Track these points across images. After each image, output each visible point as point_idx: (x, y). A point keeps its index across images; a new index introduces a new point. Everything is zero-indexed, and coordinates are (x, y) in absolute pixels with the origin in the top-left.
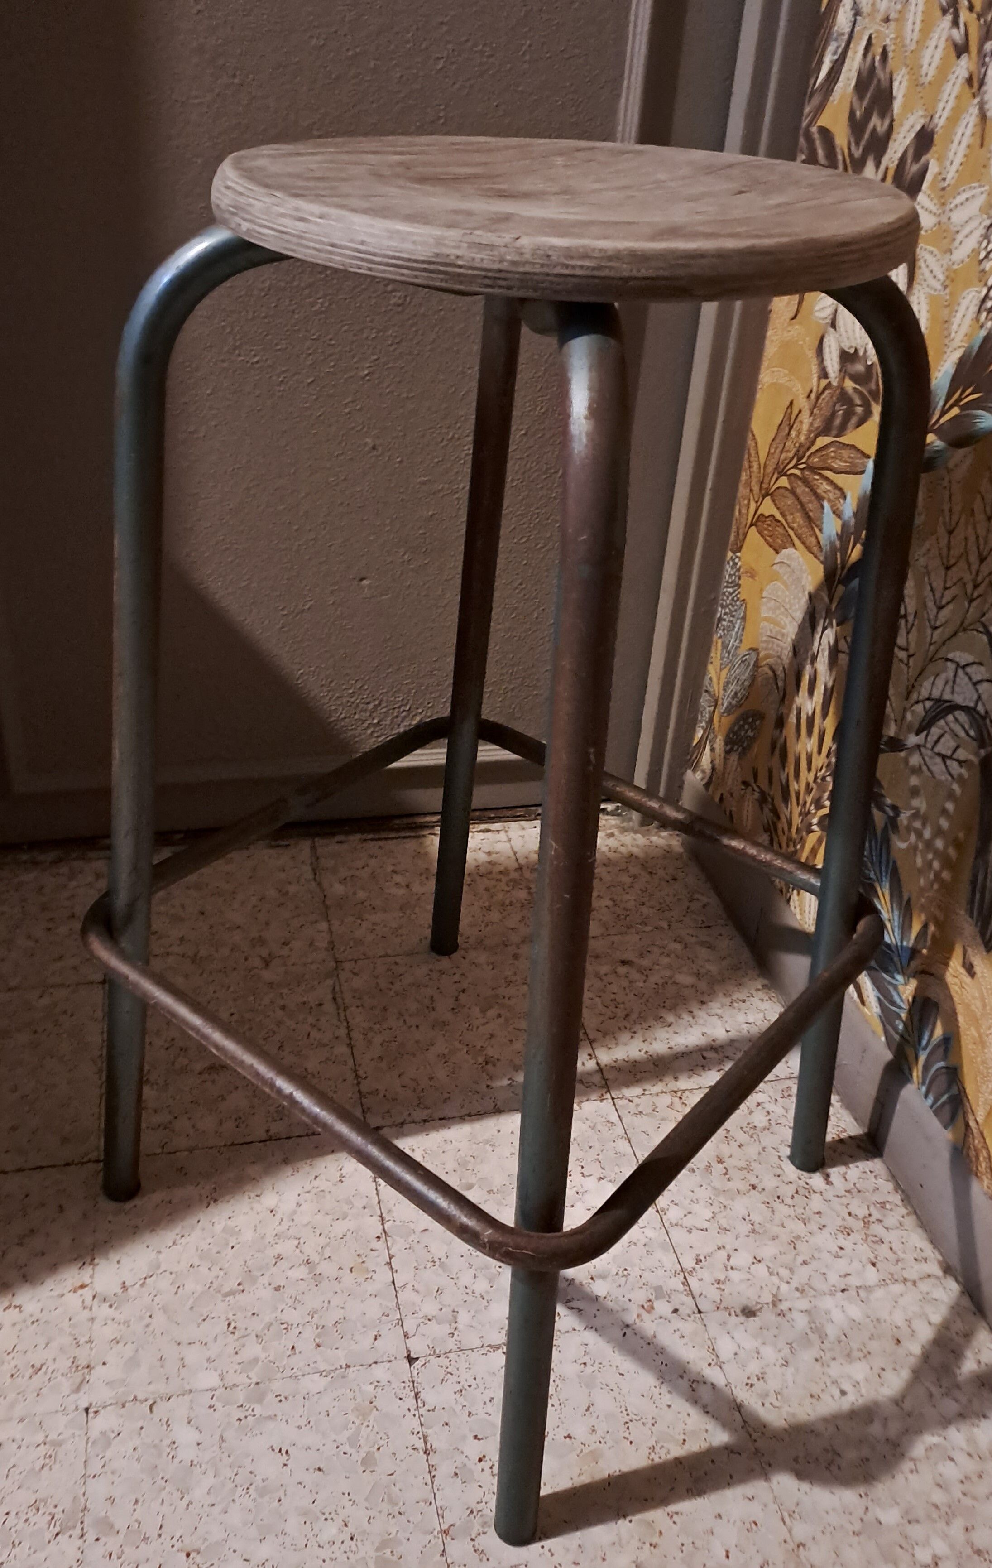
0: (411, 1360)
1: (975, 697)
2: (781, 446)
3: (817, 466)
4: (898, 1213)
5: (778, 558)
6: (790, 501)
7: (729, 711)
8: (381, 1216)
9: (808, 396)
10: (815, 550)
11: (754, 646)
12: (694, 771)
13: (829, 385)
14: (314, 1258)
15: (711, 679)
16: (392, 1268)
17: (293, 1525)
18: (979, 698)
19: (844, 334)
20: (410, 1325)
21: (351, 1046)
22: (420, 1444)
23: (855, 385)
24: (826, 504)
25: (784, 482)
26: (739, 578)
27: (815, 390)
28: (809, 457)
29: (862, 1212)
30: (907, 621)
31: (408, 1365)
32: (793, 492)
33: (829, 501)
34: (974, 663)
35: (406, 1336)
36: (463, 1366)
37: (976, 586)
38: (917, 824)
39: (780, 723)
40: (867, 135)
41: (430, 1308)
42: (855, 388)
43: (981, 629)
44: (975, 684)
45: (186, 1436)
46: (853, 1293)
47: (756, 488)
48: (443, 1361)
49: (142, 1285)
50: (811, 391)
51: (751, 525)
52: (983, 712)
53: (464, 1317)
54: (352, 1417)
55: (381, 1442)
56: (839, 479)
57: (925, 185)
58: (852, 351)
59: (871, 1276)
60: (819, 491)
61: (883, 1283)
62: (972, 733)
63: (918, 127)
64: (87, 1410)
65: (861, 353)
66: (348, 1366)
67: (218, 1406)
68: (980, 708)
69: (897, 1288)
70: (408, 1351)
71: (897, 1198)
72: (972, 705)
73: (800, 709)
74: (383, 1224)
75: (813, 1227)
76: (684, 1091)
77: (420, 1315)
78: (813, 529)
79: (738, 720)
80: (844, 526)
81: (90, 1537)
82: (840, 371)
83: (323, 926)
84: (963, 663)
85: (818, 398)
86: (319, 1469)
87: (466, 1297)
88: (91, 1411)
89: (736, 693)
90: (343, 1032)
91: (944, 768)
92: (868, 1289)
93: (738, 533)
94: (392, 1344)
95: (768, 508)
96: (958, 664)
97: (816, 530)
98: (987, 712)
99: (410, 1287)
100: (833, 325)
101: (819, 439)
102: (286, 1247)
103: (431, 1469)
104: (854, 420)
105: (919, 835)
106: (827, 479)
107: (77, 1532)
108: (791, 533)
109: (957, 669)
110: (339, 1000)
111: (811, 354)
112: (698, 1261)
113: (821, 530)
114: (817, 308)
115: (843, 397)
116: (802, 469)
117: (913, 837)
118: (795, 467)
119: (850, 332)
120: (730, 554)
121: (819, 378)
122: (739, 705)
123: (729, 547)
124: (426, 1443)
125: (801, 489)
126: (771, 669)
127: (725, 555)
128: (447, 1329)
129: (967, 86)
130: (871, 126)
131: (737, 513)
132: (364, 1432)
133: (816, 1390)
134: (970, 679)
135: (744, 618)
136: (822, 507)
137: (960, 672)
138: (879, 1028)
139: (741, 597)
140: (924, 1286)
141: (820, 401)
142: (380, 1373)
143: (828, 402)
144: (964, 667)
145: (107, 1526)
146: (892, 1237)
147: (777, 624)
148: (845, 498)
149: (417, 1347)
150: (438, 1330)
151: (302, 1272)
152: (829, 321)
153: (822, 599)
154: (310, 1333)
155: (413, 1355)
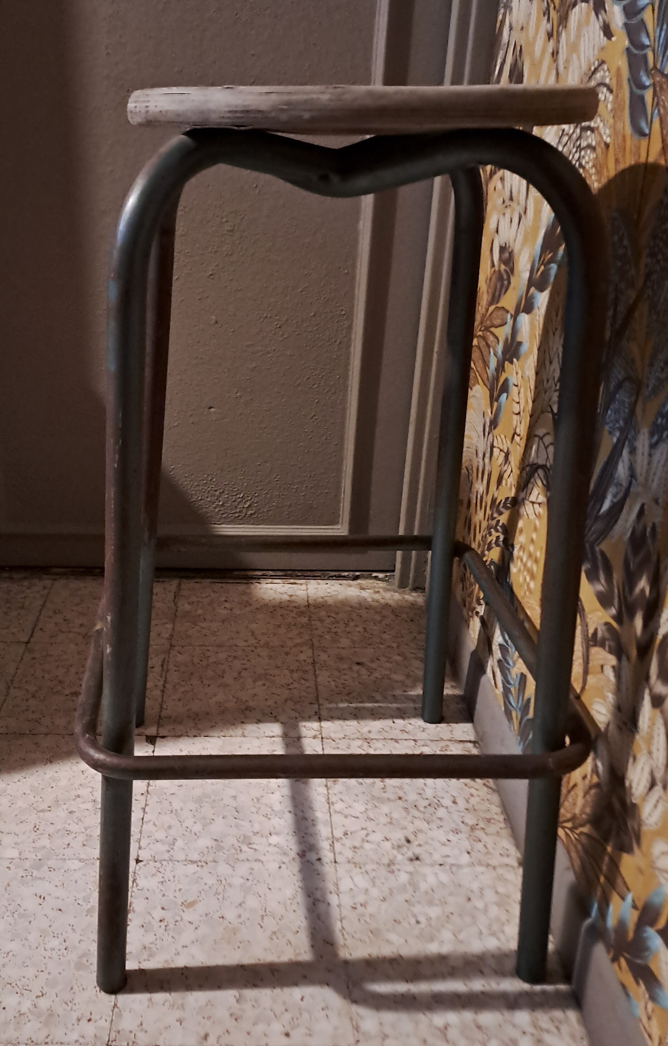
0: (138, 861)
4: (498, 826)
10: (486, 382)
16: (144, 811)
17: (33, 937)
20: (144, 842)
21: (163, 691)
29: (472, 822)
31: (135, 863)
35: (140, 848)
36: (169, 869)
38: (521, 554)
46: (447, 867)
48: (158, 864)
59: (465, 859)
61: (472, 864)
66: (98, 859)
67: (13, 868)
69: (480, 869)
70: (138, 856)
71: (501, 818)
73: (478, 491)
74: (148, 787)
75: (434, 826)
76: (373, 739)
77: (153, 838)
78: (486, 369)
83: (170, 626)
86: (60, 910)
87: (185, 833)
90: (161, 684)
92: (459, 866)
99: (152, 823)
102: (83, 791)
103: (129, 922)
105: (522, 560)
110: (165, 667)
112: (346, 834)
117: (519, 563)
124: (130, 906)
128: (167, 847)
132: (94, 894)
133: (400, 918)
138: (502, 702)
140: (500, 871)
149: (145, 855)
150: (161, 848)
151: (87, 806)
154: (81, 838)
155: (140, 859)
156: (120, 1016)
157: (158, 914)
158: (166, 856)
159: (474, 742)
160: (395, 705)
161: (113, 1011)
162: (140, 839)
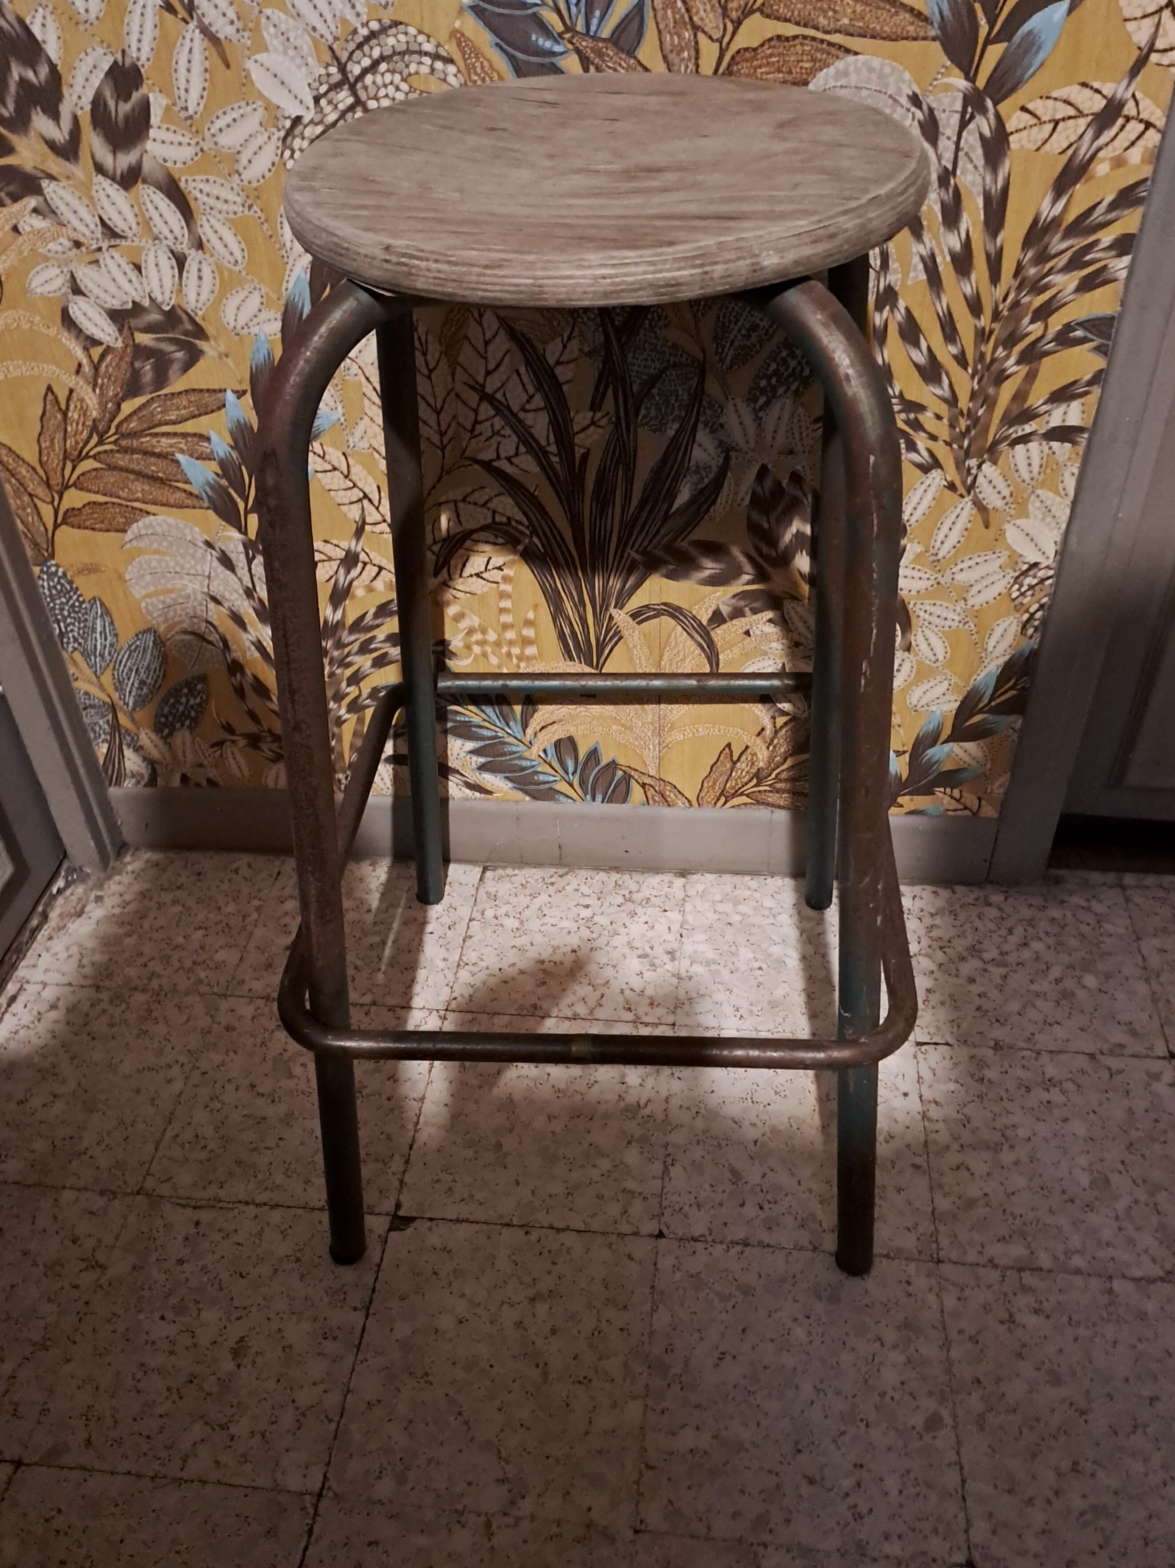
0: (661, 1235)
1: (489, 515)
2: (59, 436)
3: (139, 428)
4: (629, 881)
5: (129, 535)
6: (111, 478)
7: (141, 702)
8: (503, 1225)
9: (78, 372)
10: (189, 502)
11: (142, 627)
12: (118, 783)
13: (108, 350)
14: (531, 1292)
15: (87, 693)
16: (564, 1230)
18: (494, 512)
19: (102, 295)
20: (625, 1228)
22: (738, 1248)
23: (154, 336)
24: (179, 456)
25: (88, 465)
26: (71, 583)
27: (85, 361)
28: (118, 427)
29: (620, 900)
30: (370, 501)
31: (664, 1240)
32: (112, 468)
33: (182, 451)
34: (473, 492)
35: (636, 1234)
36: (675, 1198)
37: (442, 434)
38: (478, 636)
39: (236, 667)
40: (13, 88)
41: (614, 1210)
42: (158, 339)
43: (467, 463)
44: (484, 505)
45: (687, 1439)
46: (684, 932)
47: (41, 491)
48: (668, 1212)
49: (507, 1462)
50: (80, 365)
51: (56, 526)
52: (504, 520)
53: (630, 1185)
54: (702, 1295)
55: (731, 1277)
56: (189, 427)
57: (154, 120)
58: (130, 306)
59: (674, 915)
60: (157, 450)
61: (682, 912)
62: (500, 540)
63: (106, 67)
64: (636, 1532)
65: (146, 303)
66: (653, 1287)
67: (664, 1405)
68: (498, 518)
69: (689, 907)
70: (651, 1236)
71: (615, 876)
72: (489, 521)
73: (259, 641)
75: (622, 930)
76: (460, 959)
77: (619, 1217)
78: (171, 486)
79: (165, 701)
80: (222, 464)
81: (766, 1537)
82: (120, 331)
83: (68, 1195)
84: (461, 498)
85: (96, 368)
88: (638, 1527)
89: (142, 683)
90: (251, 1210)
91: (484, 582)
92: (683, 924)
93: (36, 545)
94: (641, 1248)
95: (74, 499)
96: (456, 502)
97: (180, 485)
98: (509, 518)
99: (588, 1220)
100: (77, 290)
101: (124, 406)
102: (509, 1316)
103: (762, 1245)
104: (176, 367)
105: (482, 643)
106: (164, 434)
107: (760, 1550)
108: (137, 505)
109: (456, 506)
110: (202, 1203)
111: (55, 330)
112: (629, 1009)
113: (187, 482)
114: (34, 284)
115: (140, 352)
116: (115, 442)
117: (477, 649)
118: (100, 442)
119: (113, 289)
120: (36, 570)
121: (86, 349)
122: (156, 688)
123: (31, 562)
124: (738, 1243)
125: (122, 460)
126: (185, 632)
127: (30, 573)
128: (638, 1201)
129: (167, 14)
130: (16, 76)
131: (20, 526)
132: (717, 1287)
133: (755, 983)
134: (475, 504)
135: (106, 612)
136: (178, 462)
137: (461, 505)
138: (520, 795)
139: (88, 596)
140: (692, 893)
141: (103, 368)
142: (665, 1263)
143: (118, 366)
144: (464, 500)
145: (761, 1522)
146: (646, 893)
147: (170, 591)
148: (208, 439)
149: (649, 1227)
150: (637, 1208)
151: (542, 1309)
152: (66, 289)
153: (230, 538)
154: (610, 1313)
155: (657, 1232)
156: (899, 1251)
157: (750, 1211)
158: (654, 1202)
159: (485, 869)
160: (396, 926)
161: (893, 1259)
162: (619, 1234)
